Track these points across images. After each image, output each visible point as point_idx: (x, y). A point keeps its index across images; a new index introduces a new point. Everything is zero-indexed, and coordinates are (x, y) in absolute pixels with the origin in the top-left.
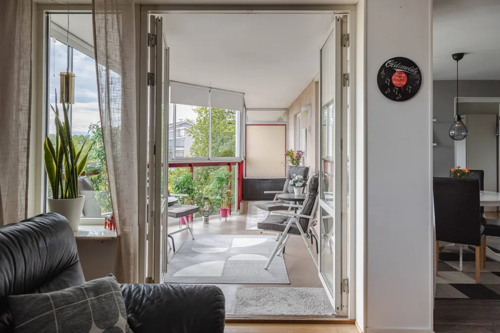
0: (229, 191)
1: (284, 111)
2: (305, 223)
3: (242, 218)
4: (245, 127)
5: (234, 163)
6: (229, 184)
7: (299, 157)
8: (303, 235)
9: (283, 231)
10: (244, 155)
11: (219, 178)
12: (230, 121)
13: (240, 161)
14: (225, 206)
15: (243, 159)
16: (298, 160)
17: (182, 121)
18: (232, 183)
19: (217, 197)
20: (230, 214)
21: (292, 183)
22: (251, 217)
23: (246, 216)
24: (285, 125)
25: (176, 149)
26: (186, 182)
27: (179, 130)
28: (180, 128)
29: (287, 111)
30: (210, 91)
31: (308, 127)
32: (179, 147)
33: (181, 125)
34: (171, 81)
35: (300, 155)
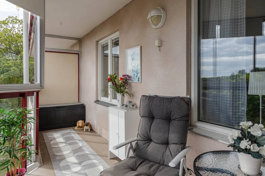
24: (78, 54)
29: (80, 41)
31: (157, 41)
35: (126, 80)
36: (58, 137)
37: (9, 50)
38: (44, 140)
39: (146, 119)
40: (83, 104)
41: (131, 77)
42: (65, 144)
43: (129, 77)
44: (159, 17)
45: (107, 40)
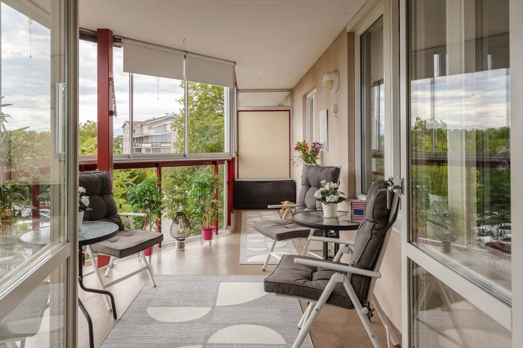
0: (214, 201)
1: (287, 93)
2: (363, 287)
3: (233, 238)
4: (236, 114)
5: (222, 162)
6: (215, 192)
7: (315, 152)
8: (360, 311)
9: (317, 299)
10: (236, 150)
11: (199, 183)
12: (218, 113)
13: (230, 159)
14: (207, 224)
15: (234, 155)
16: (315, 156)
17: (168, 115)
18: (219, 190)
19: (197, 210)
20: (217, 234)
21: (320, 197)
22: (246, 238)
23: (240, 236)
24: (289, 111)
25: (163, 145)
26: (147, 191)
27: (165, 125)
28: (167, 123)
29: (291, 92)
30: (185, 56)
31: (332, 107)
32: (166, 143)
33: (167, 119)
34: (124, 38)
35: (316, 149)
36: (256, 217)
37: (219, 101)
38: (241, 217)
39: (304, 187)
40: (293, 180)
41: (322, 145)
44: (332, 82)
45: (312, 95)
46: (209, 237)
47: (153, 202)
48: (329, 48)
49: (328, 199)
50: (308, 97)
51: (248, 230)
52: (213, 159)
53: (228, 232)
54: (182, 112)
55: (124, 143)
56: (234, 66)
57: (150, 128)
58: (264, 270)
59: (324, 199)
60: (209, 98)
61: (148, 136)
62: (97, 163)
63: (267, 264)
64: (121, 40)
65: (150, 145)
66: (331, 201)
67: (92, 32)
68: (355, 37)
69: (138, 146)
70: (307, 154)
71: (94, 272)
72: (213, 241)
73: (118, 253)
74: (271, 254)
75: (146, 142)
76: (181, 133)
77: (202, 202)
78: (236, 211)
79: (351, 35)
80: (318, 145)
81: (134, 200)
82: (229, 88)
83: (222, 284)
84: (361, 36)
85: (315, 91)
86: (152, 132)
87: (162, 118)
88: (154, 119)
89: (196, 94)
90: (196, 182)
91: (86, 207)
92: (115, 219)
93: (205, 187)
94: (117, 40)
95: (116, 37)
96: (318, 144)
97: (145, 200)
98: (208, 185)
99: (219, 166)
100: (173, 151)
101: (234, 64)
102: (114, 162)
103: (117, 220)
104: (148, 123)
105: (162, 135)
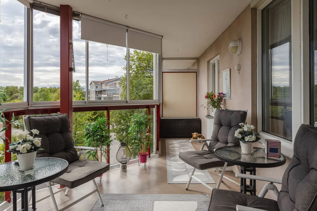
0: (148, 134)
1: (194, 61)
3: (160, 160)
6: (148, 128)
7: (220, 99)
11: (137, 122)
13: (158, 104)
14: (143, 151)
15: (161, 102)
16: (220, 102)
17: (117, 77)
18: (151, 127)
20: (150, 157)
21: (240, 136)
22: (170, 161)
23: (166, 160)
24: (196, 72)
25: (114, 95)
26: (98, 128)
27: (116, 83)
28: (116, 82)
29: (198, 60)
30: (127, 30)
31: (236, 66)
32: (116, 94)
33: (116, 80)
34: (81, 13)
35: (221, 97)
36: (175, 144)
37: (148, 68)
38: (165, 143)
39: (217, 126)
40: (199, 119)
41: (225, 94)
42: (179, 148)
43: (223, 95)
44: (236, 47)
45: (215, 61)
46: (144, 160)
47: (103, 136)
48: (232, 24)
49: (247, 139)
50: (211, 62)
51: (171, 154)
52: (147, 104)
53: (157, 155)
54: (125, 75)
55: (91, 94)
56: (161, 39)
57: (106, 85)
58: (187, 189)
59: (243, 139)
60: (142, 67)
61: (105, 90)
62: (60, 107)
63: (190, 183)
64: (79, 15)
65: (106, 95)
66: (250, 141)
67: (55, 7)
68: (257, 11)
69: (99, 96)
70: (215, 101)
71: (50, 196)
72: (148, 163)
73: (70, 185)
74: (192, 176)
75: (104, 93)
76: (125, 88)
77: (139, 135)
78: (161, 139)
79: (254, 10)
80: (222, 95)
81: (89, 135)
82: (158, 54)
83: (156, 202)
84: (262, 10)
85: (218, 56)
86: (108, 88)
87: (114, 79)
88: (109, 80)
89: (134, 64)
90: (135, 121)
91: (38, 148)
92: (71, 152)
93: (142, 124)
94: (76, 15)
95: (75, 13)
96: (222, 93)
97: (97, 135)
98: (143, 123)
99: (151, 109)
100: (120, 99)
101: (161, 37)
102: (73, 107)
103: (73, 152)
104: (105, 82)
105: (114, 90)
